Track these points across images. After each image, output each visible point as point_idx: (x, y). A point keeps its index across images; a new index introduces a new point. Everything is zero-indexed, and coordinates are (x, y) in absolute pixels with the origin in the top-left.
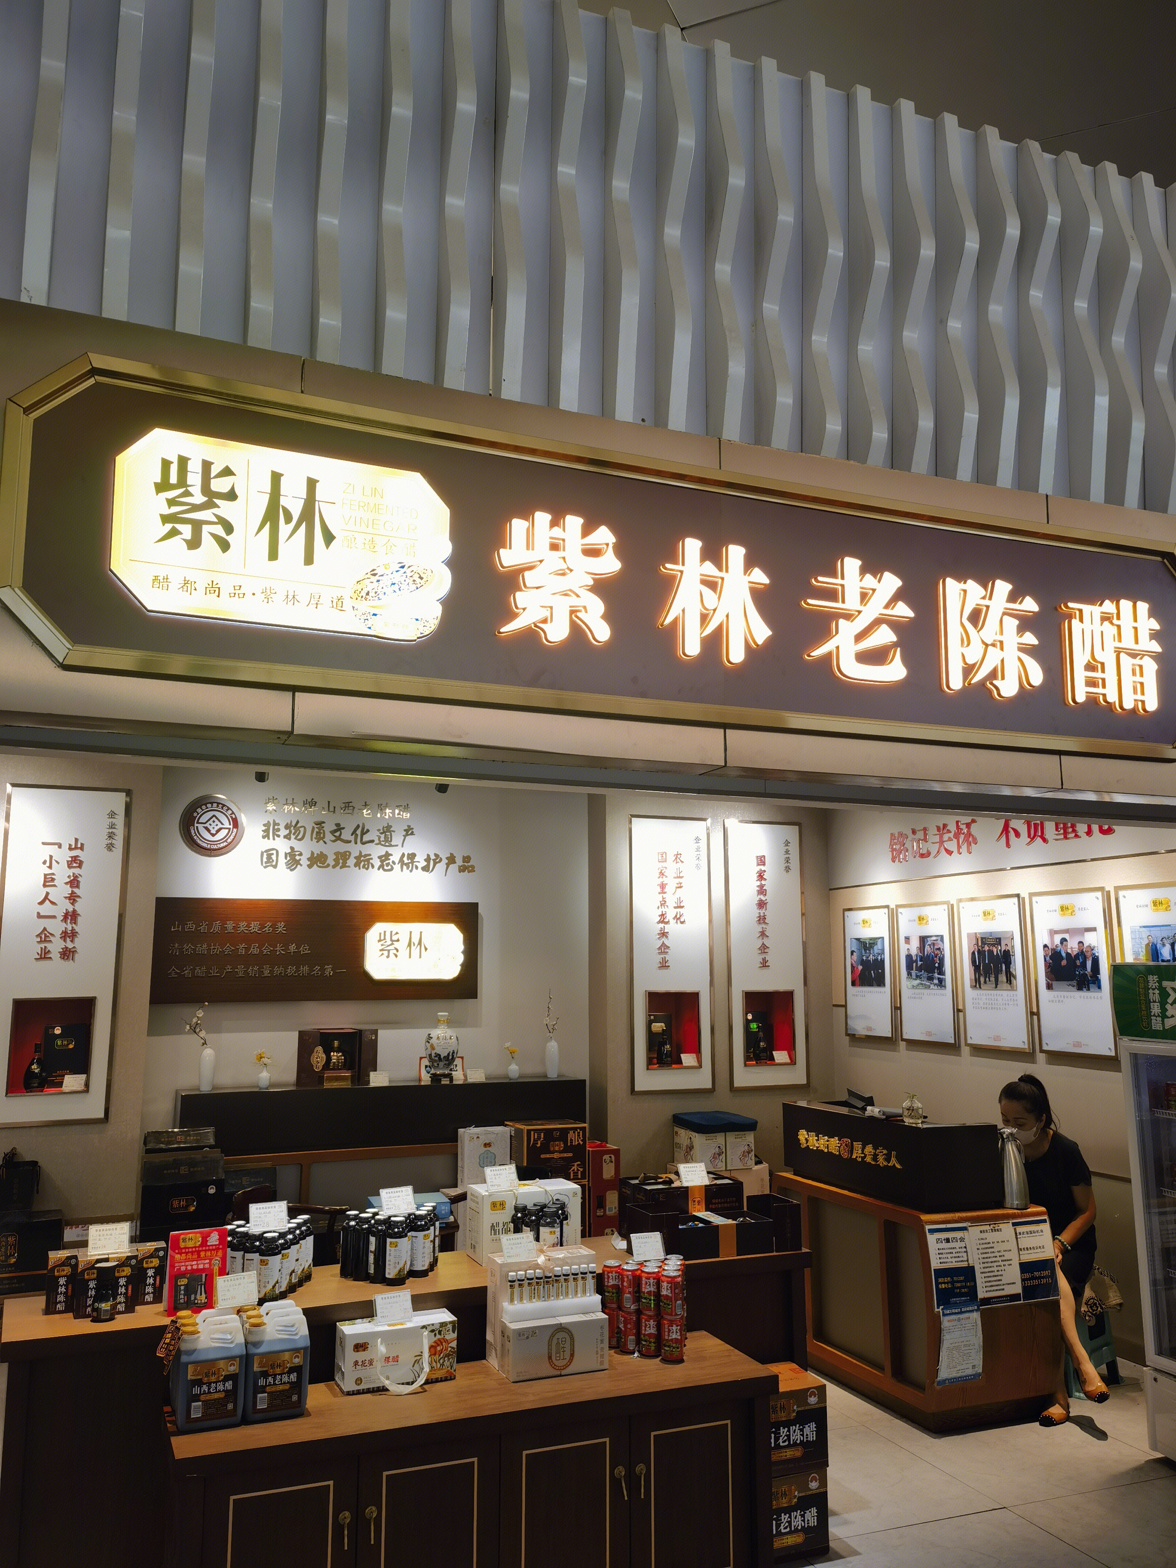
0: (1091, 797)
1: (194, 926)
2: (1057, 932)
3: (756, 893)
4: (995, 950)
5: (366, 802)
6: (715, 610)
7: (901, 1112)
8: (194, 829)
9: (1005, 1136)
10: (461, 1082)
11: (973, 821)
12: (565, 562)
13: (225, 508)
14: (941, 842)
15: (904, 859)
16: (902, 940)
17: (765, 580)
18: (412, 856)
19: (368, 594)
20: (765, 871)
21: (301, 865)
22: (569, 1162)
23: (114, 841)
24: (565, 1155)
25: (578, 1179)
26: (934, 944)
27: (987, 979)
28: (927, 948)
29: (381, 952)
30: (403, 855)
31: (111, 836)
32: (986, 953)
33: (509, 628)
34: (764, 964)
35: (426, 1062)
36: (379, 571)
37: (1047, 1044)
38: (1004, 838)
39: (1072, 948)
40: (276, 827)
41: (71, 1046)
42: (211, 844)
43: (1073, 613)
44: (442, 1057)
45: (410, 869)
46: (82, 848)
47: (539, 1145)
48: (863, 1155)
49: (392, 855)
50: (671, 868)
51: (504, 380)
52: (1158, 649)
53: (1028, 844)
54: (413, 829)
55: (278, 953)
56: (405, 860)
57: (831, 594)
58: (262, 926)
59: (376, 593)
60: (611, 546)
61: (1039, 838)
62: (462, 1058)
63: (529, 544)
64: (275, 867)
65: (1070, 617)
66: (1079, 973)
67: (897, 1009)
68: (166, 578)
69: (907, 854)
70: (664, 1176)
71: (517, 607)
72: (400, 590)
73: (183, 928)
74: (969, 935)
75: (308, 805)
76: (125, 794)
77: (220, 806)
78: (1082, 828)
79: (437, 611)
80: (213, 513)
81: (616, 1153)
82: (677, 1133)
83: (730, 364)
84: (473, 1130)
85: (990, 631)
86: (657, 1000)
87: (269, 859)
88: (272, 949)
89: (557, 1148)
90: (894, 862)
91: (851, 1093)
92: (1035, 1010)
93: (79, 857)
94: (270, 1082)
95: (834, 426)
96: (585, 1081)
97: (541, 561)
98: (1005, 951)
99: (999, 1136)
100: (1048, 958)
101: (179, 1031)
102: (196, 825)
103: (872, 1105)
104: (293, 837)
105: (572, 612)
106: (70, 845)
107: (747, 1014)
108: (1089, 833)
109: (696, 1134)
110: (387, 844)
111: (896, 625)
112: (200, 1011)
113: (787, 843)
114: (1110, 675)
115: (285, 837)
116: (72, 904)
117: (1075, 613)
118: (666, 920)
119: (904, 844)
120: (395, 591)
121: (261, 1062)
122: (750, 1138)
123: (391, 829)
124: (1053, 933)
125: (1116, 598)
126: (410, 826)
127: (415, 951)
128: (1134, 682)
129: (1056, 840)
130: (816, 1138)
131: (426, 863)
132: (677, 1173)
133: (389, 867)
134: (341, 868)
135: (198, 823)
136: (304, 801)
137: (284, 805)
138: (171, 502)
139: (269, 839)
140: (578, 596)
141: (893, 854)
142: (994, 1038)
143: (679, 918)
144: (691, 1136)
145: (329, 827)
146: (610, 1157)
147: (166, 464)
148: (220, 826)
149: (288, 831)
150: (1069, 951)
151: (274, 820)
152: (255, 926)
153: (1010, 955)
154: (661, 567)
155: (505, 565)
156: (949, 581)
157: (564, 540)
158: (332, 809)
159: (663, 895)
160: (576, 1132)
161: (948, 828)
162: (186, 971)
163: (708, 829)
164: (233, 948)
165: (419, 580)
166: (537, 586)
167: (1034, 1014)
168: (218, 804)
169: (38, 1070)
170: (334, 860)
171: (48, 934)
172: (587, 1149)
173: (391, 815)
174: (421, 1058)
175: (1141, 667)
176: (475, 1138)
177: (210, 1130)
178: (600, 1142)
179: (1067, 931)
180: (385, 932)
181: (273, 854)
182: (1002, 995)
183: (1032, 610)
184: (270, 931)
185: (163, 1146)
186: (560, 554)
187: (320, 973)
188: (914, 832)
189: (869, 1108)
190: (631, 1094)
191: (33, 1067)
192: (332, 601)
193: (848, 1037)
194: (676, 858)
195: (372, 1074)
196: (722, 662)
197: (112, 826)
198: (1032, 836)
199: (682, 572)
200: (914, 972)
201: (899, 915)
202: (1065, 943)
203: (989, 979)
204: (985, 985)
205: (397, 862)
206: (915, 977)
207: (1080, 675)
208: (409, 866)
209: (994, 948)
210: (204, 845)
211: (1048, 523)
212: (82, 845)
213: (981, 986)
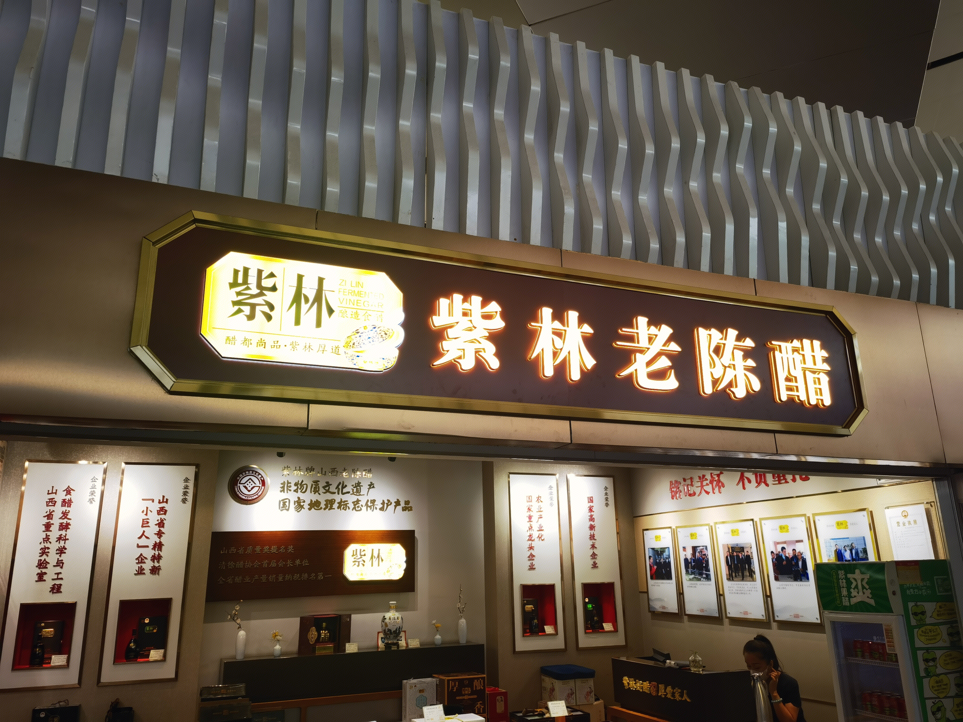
0: (793, 458)
1: (235, 550)
2: (778, 543)
3: (588, 520)
4: (740, 555)
5: (345, 468)
6: (561, 349)
7: (689, 663)
8: (237, 488)
9: (755, 678)
10: (404, 648)
11: (721, 473)
12: (472, 323)
13: (270, 296)
14: (702, 486)
15: (680, 497)
16: (681, 549)
17: (591, 331)
18: (373, 501)
19: (354, 344)
20: (593, 506)
21: (304, 508)
22: (474, 701)
23: (187, 497)
24: (472, 697)
25: (481, 713)
26: (701, 552)
27: (737, 574)
28: (697, 554)
29: (354, 563)
30: (368, 501)
31: (185, 493)
32: (735, 557)
33: (439, 362)
34: (595, 566)
35: (381, 635)
36: (360, 331)
37: (777, 616)
38: (741, 483)
39: (789, 554)
40: (289, 485)
41: (155, 631)
42: (248, 497)
43: (775, 348)
44: (392, 631)
45: (372, 509)
46: (167, 502)
47: (455, 691)
48: (665, 693)
49: (360, 501)
50: (535, 506)
51: (434, 219)
52: (828, 368)
53: (757, 487)
54: (374, 484)
55: (288, 566)
56: (369, 504)
57: (630, 338)
58: (279, 548)
59: (359, 343)
60: (498, 313)
61: (763, 483)
62: (405, 632)
63: (450, 313)
64: (288, 510)
65: (774, 350)
66: (795, 569)
67: (680, 594)
68: (233, 337)
69: (681, 494)
70: (539, 710)
71: (443, 350)
72: (373, 341)
73: (228, 552)
74: (723, 545)
75: (309, 471)
76: (195, 467)
77: (254, 472)
78: (789, 477)
79: (396, 353)
80: (263, 299)
81: (505, 694)
82: (543, 680)
83: (565, 207)
84: (413, 681)
85: (726, 359)
86: (528, 590)
87: (284, 505)
88: (284, 563)
89: (466, 692)
90: (673, 499)
91: (655, 651)
92: (768, 594)
93: (165, 507)
94: (281, 652)
95: (627, 241)
96: (483, 645)
97: (457, 323)
98: (747, 555)
99: (751, 678)
100: (774, 560)
101: (224, 620)
102: (238, 485)
103: (670, 659)
104: (299, 491)
105: (476, 352)
106: (159, 500)
107: (585, 599)
108: (794, 480)
109: (556, 681)
110: (358, 494)
111: (670, 356)
112: (238, 606)
113: (606, 488)
114: (801, 384)
115: (295, 491)
116: (159, 538)
117: (777, 347)
118: (533, 539)
119: (679, 488)
120: (370, 342)
121: (276, 639)
122: (591, 682)
123: (361, 485)
124: (776, 543)
125: (800, 338)
126: (372, 483)
127: (375, 562)
128: (815, 388)
129: (774, 484)
130: (635, 682)
131: (382, 506)
132: (547, 708)
133: (359, 509)
134: (329, 510)
135: (240, 483)
136: (306, 468)
137: (294, 471)
138: (239, 294)
139: (284, 492)
140: (480, 343)
141: (672, 494)
142: (744, 613)
143: (541, 537)
144: (552, 682)
145: (322, 484)
146: (501, 698)
147: (236, 272)
148: (254, 485)
149: (296, 487)
150: (787, 555)
151: (288, 480)
152: (274, 549)
153: (750, 558)
154: (529, 325)
155: (436, 325)
156: (701, 330)
157: (470, 310)
158: (324, 473)
159: (530, 523)
160: (479, 681)
161: (706, 477)
162: (230, 580)
163: (557, 480)
164: (260, 564)
165: (384, 336)
166: (455, 337)
167: (768, 597)
168: (253, 471)
169: (134, 646)
170: (325, 505)
171: (143, 558)
172: (486, 692)
173: (360, 476)
174: (379, 633)
175: (819, 379)
176: (414, 686)
177: (242, 685)
178: (494, 687)
179: (785, 542)
180: (356, 550)
181: (286, 502)
182: (747, 585)
183: (751, 346)
184: (284, 552)
185: (212, 696)
186: (468, 318)
187: (315, 577)
188: (685, 480)
189: (668, 661)
190: (513, 653)
191: (131, 645)
192: (332, 349)
193: (650, 613)
194: (538, 500)
195: (347, 645)
196: (567, 381)
197: (186, 487)
198: (758, 482)
199: (541, 327)
200: (690, 570)
201: (678, 533)
202: (784, 550)
203: (738, 574)
204: (736, 578)
205: (364, 505)
206: (690, 573)
207: (783, 384)
208: (371, 508)
209: (740, 554)
210: (244, 497)
211: (756, 295)
212: (167, 500)
213: (734, 579)
